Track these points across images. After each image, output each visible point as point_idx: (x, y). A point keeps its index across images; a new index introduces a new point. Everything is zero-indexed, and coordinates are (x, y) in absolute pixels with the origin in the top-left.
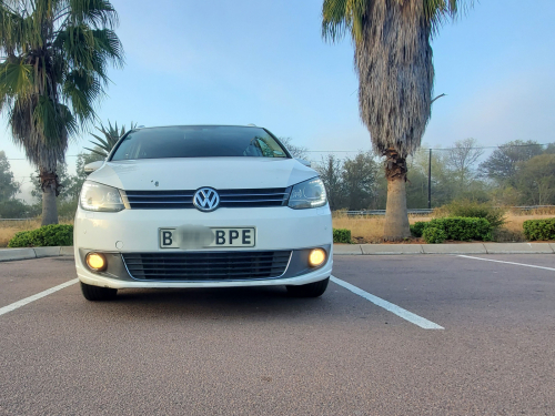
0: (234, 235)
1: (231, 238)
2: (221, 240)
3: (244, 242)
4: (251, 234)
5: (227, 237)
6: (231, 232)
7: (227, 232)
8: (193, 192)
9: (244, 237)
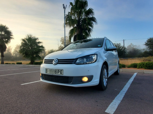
0: (59, 71)
1: (58, 72)
2: (56, 73)
3: (61, 73)
4: (62, 71)
5: (57, 72)
6: (58, 71)
7: (57, 70)
8: (53, 60)
9: (61, 72)
